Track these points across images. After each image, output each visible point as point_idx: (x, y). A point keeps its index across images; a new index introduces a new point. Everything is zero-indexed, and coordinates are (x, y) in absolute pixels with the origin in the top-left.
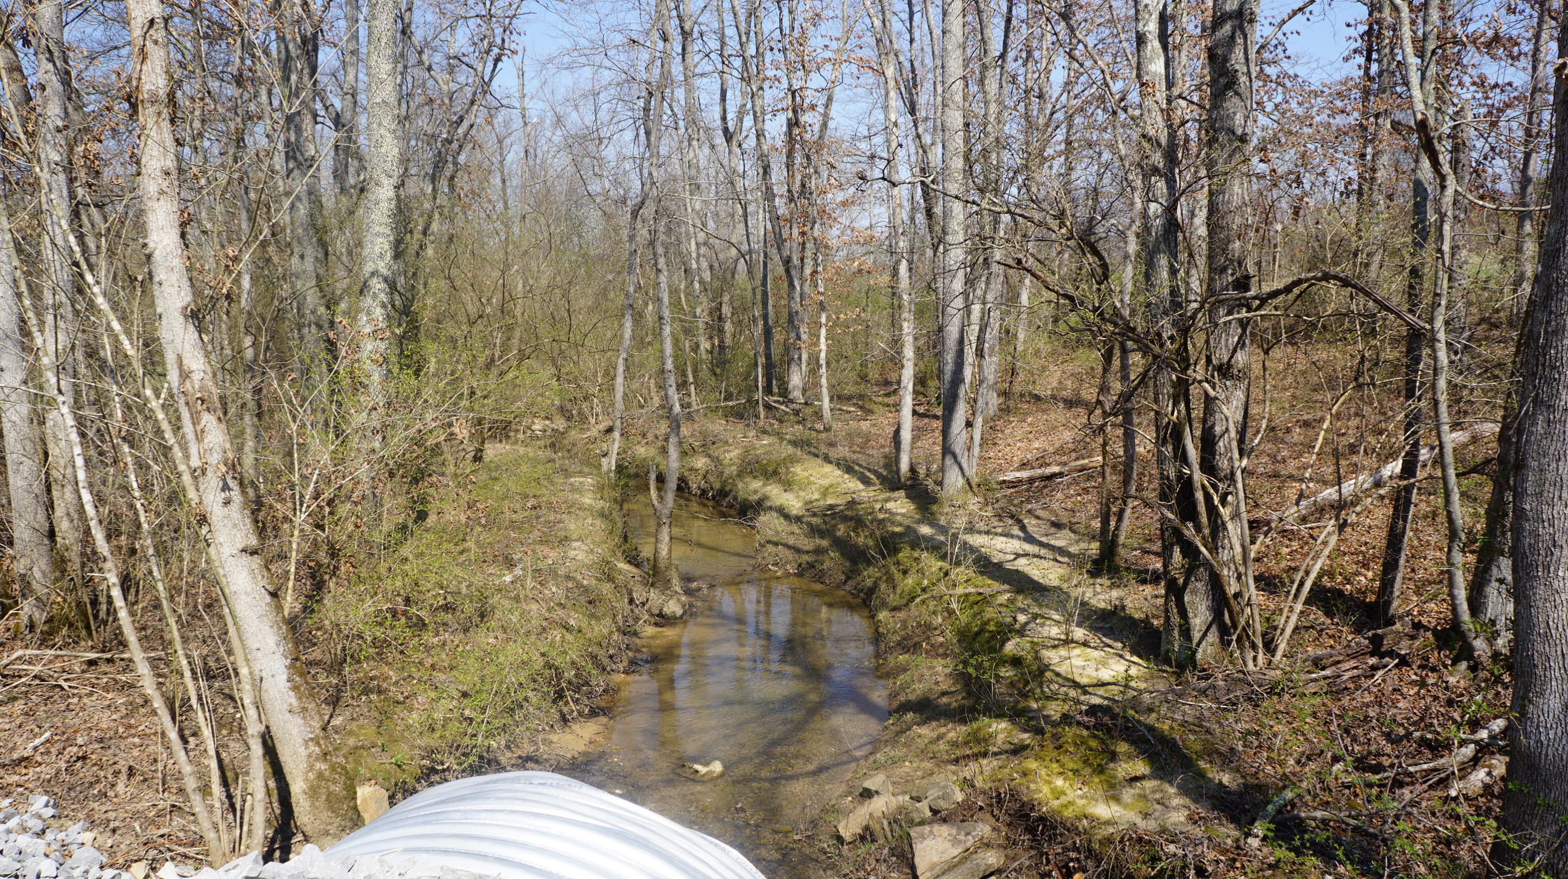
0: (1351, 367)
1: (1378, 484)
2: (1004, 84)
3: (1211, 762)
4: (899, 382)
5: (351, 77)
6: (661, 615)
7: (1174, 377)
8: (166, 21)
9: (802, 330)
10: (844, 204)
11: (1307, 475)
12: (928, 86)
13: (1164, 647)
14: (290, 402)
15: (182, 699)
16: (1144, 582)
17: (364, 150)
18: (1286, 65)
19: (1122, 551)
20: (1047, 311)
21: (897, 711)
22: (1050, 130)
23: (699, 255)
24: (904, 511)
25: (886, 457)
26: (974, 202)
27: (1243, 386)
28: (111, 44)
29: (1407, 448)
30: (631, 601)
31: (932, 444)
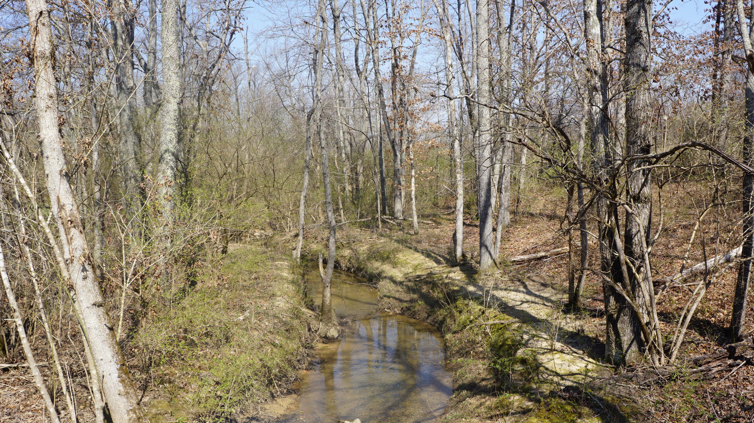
0: (710, 195)
1: (728, 260)
2: (511, 42)
3: (636, 419)
4: (455, 207)
5: (153, 43)
6: (326, 337)
7: (608, 202)
8: (49, 12)
9: (401, 179)
10: (424, 110)
11: (686, 256)
12: (469, 44)
13: (607, 353)
14: (120, 222)
15: (58, 389)
16: (594, 316)
17: (160, 83)
18: (669, 27)
19: (581, 299)
20: (536, 167)
21: (457, 390)
22: (536, 67)
23: (344, 139)
24: (459, 278)
25: (449, 248)
26: (495, 108)
27: (648, 206)
28: (18, 25)
29: (745, 240)
30: (310, 330)
31: (474, 241)
